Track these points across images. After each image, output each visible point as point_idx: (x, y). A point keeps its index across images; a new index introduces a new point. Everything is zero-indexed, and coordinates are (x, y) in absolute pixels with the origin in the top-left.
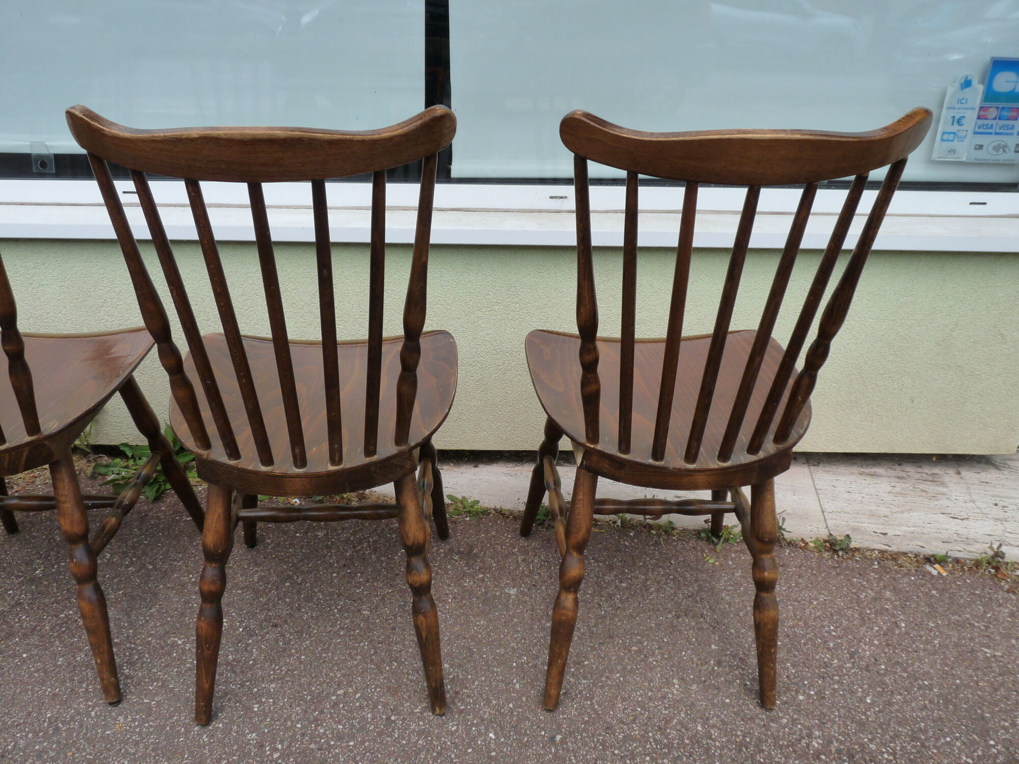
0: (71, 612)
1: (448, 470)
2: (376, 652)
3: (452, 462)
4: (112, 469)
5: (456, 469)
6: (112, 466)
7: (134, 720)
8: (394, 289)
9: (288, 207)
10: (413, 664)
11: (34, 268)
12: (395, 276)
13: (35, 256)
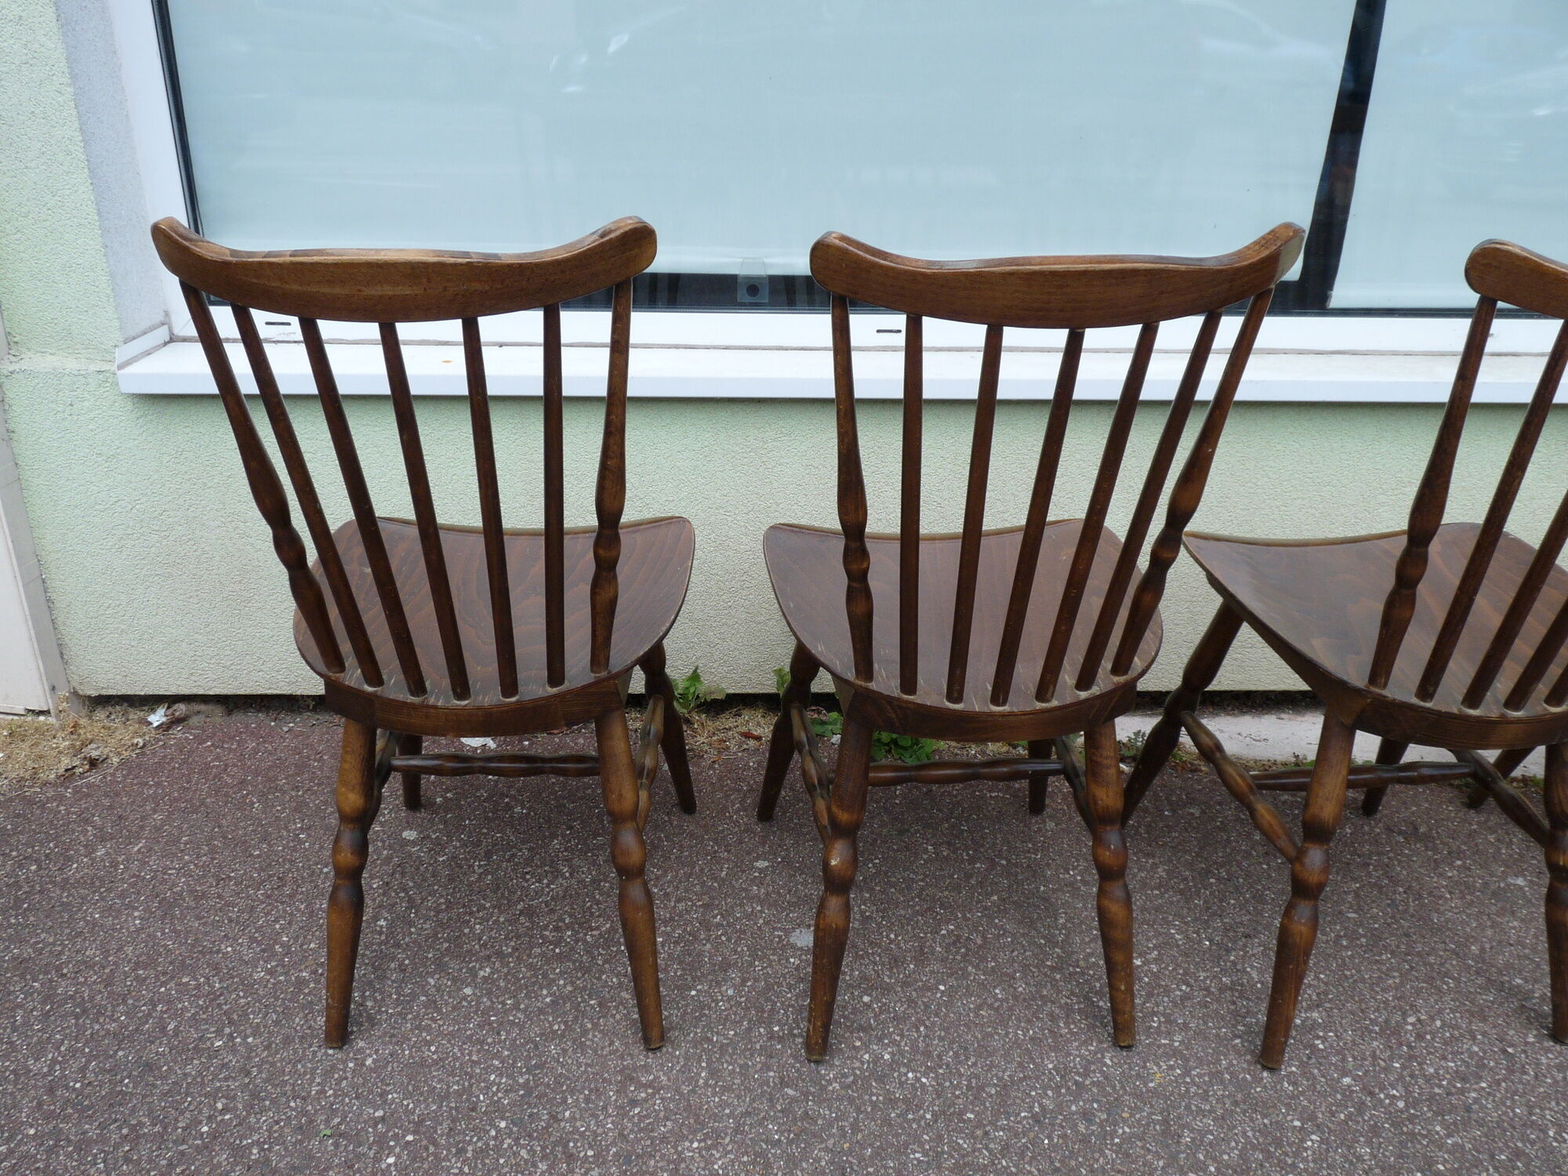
0: (952, 927)
1: (1290, 720)
2: (1412, 968)
3: (1289, 709)
4: (830, 727)
5: (1300, 718)
6: (830, 724)
7: (1171, 1068)
8: (1273, 465)
9: (1107, 351)
10: (1473, 980)
11: (775, 440)
12: (1279, 447)
13: (781, 422)
